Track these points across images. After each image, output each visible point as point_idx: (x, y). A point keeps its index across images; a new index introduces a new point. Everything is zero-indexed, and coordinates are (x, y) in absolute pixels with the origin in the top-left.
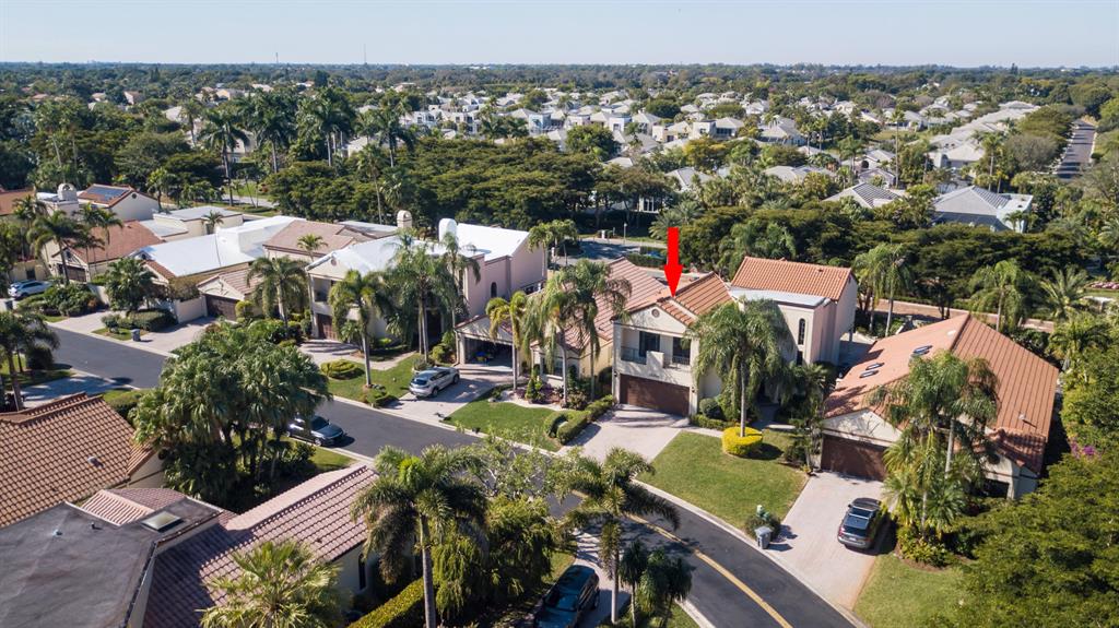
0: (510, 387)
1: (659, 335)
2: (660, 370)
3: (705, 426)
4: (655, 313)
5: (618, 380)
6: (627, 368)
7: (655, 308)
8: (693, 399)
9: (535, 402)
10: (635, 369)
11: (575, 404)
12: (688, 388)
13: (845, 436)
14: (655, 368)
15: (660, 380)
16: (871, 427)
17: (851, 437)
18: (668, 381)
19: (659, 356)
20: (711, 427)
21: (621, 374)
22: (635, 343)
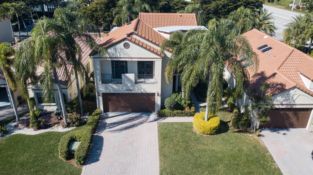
0: (13, 119)
1: (126, 62)
2: (132, 86)
3: (170, 116)
4: (126, 46)
5: (101, 98)
6: (106, 88)
7: (126, 41)
8: (158, 100)
9: (39, 128)
10: (114, 88)
11: (74, 123)
12: (154, 94)
13: (277, 107)
14: (129, 85)
15: (133, 92)
16: (295, 98)
17: (281, 107)
18: (140, 92)
19: (131, 76)
20: (174, 115)
21: (103, 94)
22: (109, 70)
